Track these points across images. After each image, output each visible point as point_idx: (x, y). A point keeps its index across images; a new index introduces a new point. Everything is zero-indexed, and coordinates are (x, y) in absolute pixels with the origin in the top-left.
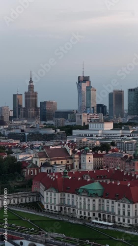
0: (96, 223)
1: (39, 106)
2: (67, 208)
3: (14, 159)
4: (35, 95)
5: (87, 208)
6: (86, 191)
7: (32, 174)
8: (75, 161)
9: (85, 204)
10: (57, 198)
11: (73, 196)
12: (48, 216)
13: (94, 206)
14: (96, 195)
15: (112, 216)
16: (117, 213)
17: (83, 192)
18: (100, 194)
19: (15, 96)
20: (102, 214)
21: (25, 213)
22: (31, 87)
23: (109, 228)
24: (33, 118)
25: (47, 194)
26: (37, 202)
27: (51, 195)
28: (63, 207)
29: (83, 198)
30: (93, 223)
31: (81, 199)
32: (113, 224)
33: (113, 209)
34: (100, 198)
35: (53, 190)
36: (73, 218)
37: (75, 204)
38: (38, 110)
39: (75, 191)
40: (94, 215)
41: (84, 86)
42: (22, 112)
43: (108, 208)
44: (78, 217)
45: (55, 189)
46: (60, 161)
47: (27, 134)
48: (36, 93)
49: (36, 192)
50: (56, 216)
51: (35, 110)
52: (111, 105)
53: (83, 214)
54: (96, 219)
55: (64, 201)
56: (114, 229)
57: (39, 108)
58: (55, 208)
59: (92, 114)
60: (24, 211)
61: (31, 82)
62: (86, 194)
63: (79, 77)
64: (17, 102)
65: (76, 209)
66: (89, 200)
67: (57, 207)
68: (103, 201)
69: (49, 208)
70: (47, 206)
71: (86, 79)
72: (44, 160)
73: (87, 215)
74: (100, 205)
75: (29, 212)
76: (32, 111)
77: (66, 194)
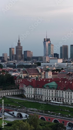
0: (53, 103)
1: (23, 54)
2: (38, 96)
3: (10, 75)
4: (21, 48)
5: (48, 95)
6: (48, 86)
7: (19, 82)
8: (42, 76)
9: (47, 93)
10: (32, 90)
11: (41, 90)
12: (27, 100)
13: (52, 94)
14: (54, 88)
15: (62, 99)
16: (65, 97)
17: (47, 87)
18: (55, 87)
19: (10, 49)
20: (57, 98)
21: (15, 99)
22: (19, 44)
23: (61, 105)
24: (20, 60)
25: (27, 89)
26: (22, 94)
27: (29, 89)
28: (36, 96)
29: (46, 90)
30: (52, 103)
31: (45, 91)
32: (62, 103)
33: (62, 95)
34: (55, 90)
35: (31, 87)
36: (41, 101)
37: (42, 94)
38: (23, 56)
39: (42, 87)
40: (52, 99)
41: (47, 43)
42: (14, 57)
43: (60, 95)
44: (44, 100)
45: (32, 86)
46: (34, 76)
47: (16, 65)
48: (22, 47)
49: (21, 89)
50: (32, 100)
51: (21, 56)
52: (61, 54)
53: (46, 99)
54: (54, 101)
55: (36, 93)
56: (63, 105)
57: (23, 55)
58: (31, 96)
59: (51, 58)
60: (15, 98)
61: (19, 41)
62: (48, 88)
63: (44, 39)
64: (12, 52)
65: (43, 96)
66: (50, 91)
67: (32, 96)
68: (57, 92)
69: (28, 96)
70: (27, 96)
71: (48, 40)
72: (25, 75)
73: (48, 99)
74: (55, 94)
75: (17, 99)
76: (19, 56)
77: (38, 89)
